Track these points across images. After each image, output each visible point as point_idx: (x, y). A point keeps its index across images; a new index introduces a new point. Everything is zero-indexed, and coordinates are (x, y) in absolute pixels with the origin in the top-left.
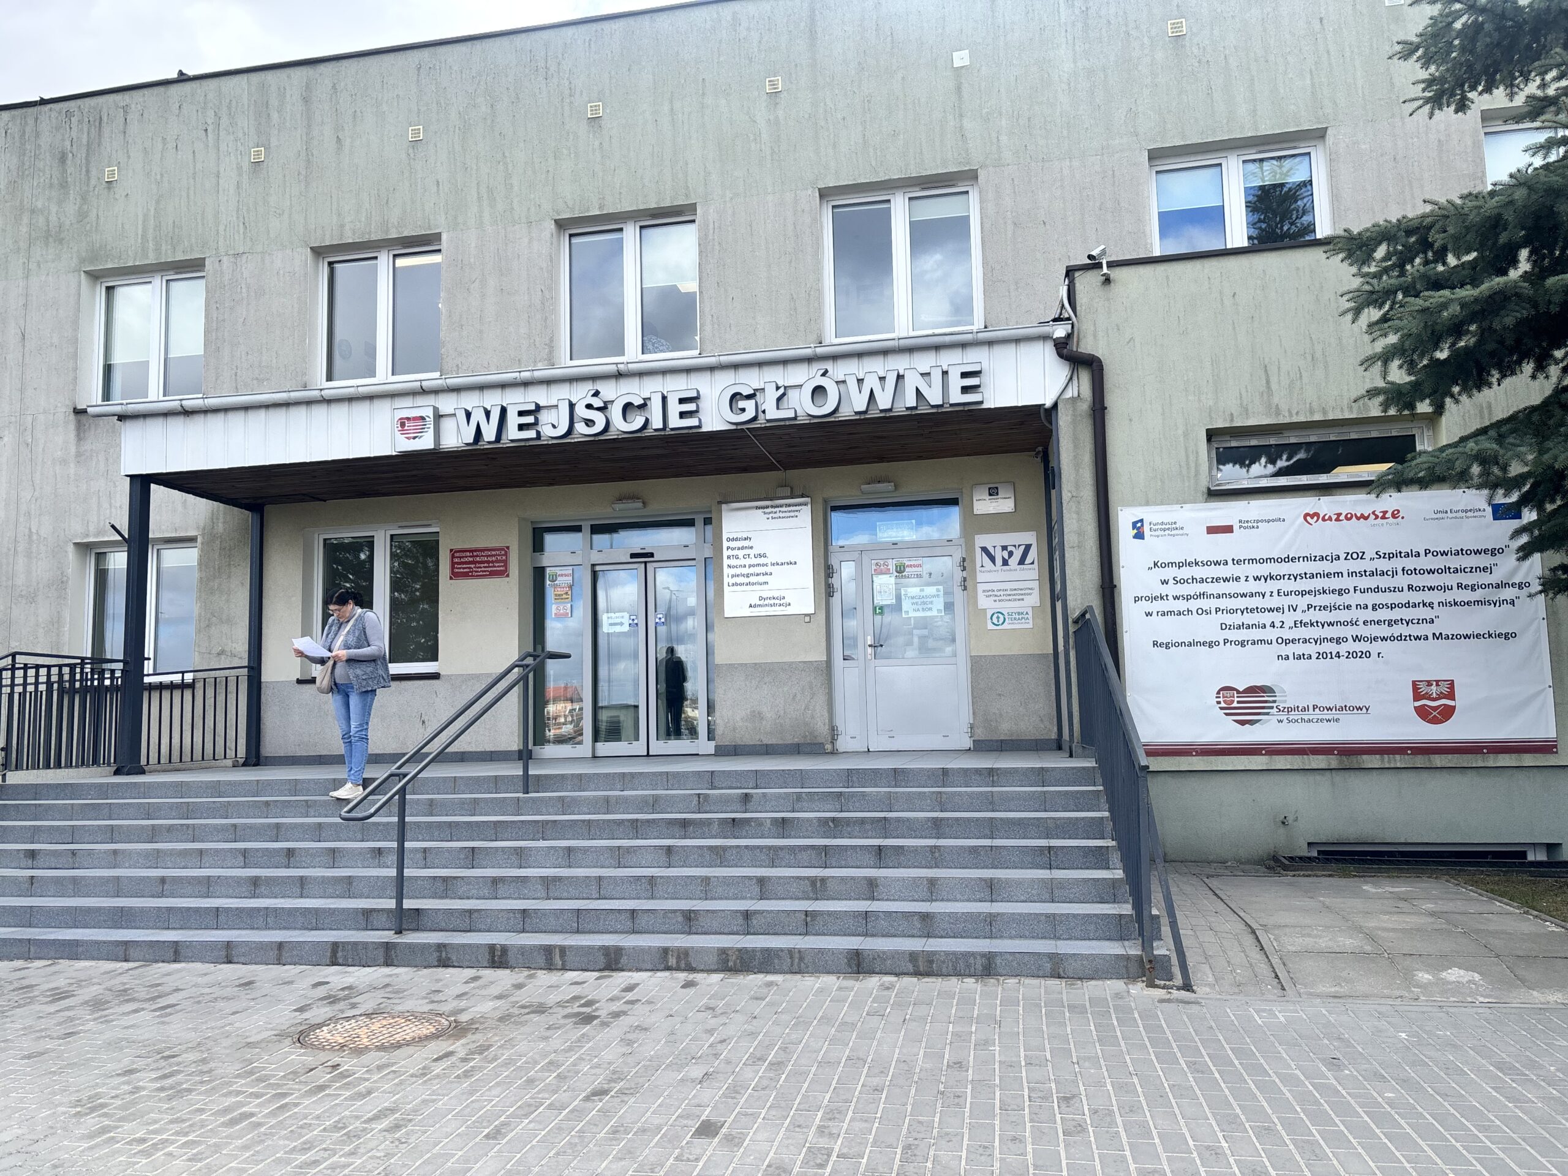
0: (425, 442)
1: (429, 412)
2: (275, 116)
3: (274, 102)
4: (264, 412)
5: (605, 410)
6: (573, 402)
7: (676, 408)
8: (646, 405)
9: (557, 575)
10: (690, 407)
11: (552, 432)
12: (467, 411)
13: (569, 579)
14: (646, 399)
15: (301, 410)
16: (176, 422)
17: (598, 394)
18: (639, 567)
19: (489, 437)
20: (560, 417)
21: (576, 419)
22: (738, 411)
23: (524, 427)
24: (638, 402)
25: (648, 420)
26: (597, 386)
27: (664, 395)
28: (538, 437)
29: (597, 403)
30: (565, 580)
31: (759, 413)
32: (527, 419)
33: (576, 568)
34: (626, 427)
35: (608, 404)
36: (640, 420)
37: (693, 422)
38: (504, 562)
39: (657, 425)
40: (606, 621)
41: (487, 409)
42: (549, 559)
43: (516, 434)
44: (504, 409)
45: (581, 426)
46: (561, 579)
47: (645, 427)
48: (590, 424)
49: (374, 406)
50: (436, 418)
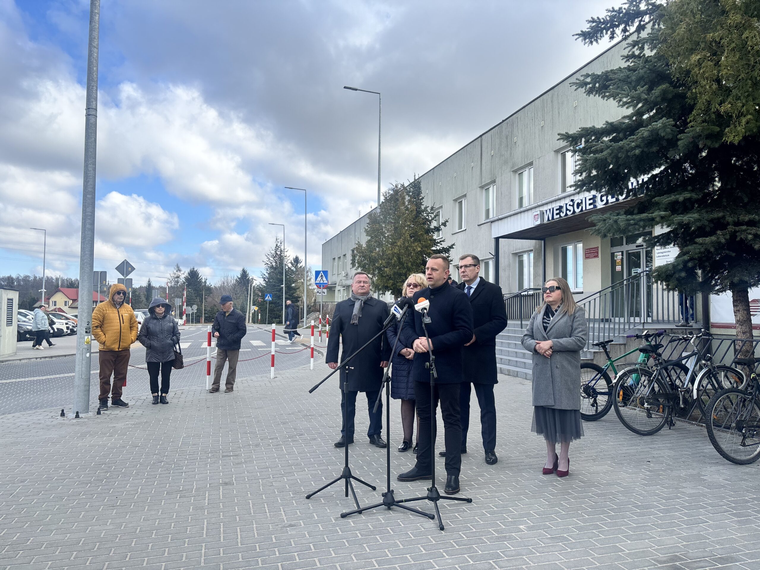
0: (538, 222)
1: (539, 213)
2: (546, 109)
3: (545, 105)
4: (513, 217)
5: (573, 206)
6: (566, 204)
7: (588, 202)
8: (582, 202)
9: (617, 255)
10: (591, 201)
11: (562, 215)
12: (546, 211)
13: (621, 257)
14: (582, 200)
15: (519, 215)
16: (500, 222)
17: (572, 200)
18: (641, 250)
19: (550, 219)
20: (564, 210)
21: (567, 210)
22: (602, 201)
23: (557, 214)
24: (580, 202)
25: (582, 207)
26: (572, 198)
27: (586, 198)
28: (560, 216)
29: (571, 203)
30: (620, 257)
31: (607, 201)
32: (558, 211)
33: (622, 252)
34: (577, 211)
35: (574, 203)
36: (580, 207)
37: (592, 206)
38: (597, 252)
39: (584, 209)
40: (633, 272)
41: (550, 210)
42: (615, 249)
43: (555, 217)
44: (553, 209)
45: (568, 212)
46: (619, 257)
47: (582, 210)
48: (570, 211)
49: (530, 212)
50: (542, 213)
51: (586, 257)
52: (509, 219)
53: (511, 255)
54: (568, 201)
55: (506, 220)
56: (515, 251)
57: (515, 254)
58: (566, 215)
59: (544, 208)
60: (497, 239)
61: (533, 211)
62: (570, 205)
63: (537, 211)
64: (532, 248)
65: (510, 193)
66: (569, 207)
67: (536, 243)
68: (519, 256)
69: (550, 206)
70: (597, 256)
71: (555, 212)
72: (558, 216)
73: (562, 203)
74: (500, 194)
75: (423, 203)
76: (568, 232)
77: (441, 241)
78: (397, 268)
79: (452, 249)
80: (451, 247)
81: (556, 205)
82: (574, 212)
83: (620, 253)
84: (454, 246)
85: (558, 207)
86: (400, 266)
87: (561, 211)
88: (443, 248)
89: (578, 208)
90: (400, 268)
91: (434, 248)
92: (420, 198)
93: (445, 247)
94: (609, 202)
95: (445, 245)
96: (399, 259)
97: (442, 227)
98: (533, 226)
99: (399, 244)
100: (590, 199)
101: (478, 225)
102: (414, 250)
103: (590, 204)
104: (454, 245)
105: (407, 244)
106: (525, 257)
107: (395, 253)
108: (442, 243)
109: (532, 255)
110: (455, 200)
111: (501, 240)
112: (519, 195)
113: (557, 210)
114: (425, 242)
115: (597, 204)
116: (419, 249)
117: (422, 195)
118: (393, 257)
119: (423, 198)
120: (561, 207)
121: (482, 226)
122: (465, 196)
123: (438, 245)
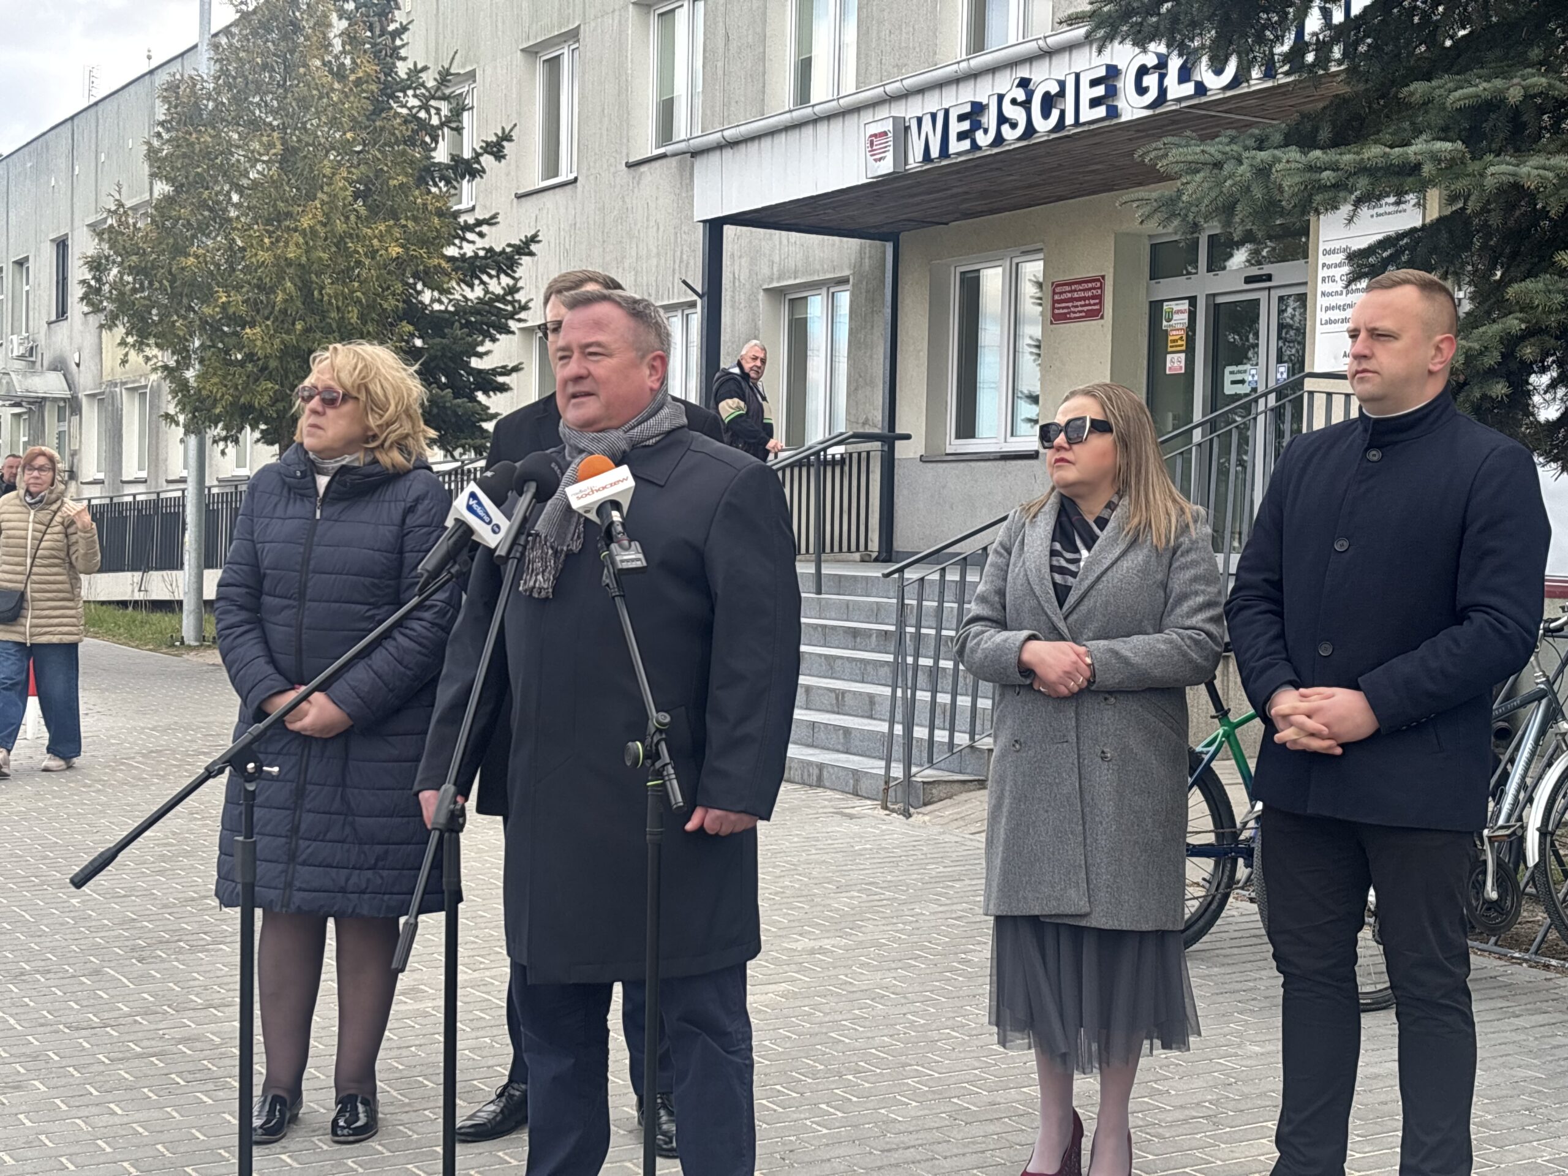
0: (886, 166)
1: (888, 126)
4: (782, 138)
5: (1026, 104)
6: (1001, 98)
7: (1088, 93)
8: (1062, 93)
9: (1171, 313)
10: (1100, 91)
11: (983, 139)
12: (920, 120)
13: (1185, 316)
14: (1062, 84)
15: (808, 131)
16: (728, 153)
17: (1024, 83)
18: (1262, 296)
19: (935, 152)
20: (990, 119)
21: (1002, 119)
22: (1141, 90)
23: (961, 136)
24: (1054, 89)
25: (1062, 113)
26: (1023, 72)
27: (1077, 76)
28: (975, 146)
29: (1021, 95)
30: (1181, 320)
31: (1162, 91)
32: (966, 125)
33: (1193, 301)
34: (1043, 126)
35: (1030, 95)
36: (1055, 114)
37: (1101, 111)
38: (1100, 298)
39: (1070, 120)
40: (1228, 378)
41: (934, 116)
42: (1167, 287)
43: (955, 146)
44: (947, 112)
45: (1005, 129)
46: (1177, 319)
47: (1061, 124)
48: (1014, 126)
49: (852, 121)
50: (902, 130)
51: (1054, 315)
52: (766, 143)
53: (761, 295)
54: (1006, 84)
55: (753, 147)
56: (779, 279)
57: (777, 294)
58: (999, 139)
59: (911, 110)
60: (715, 228)
61: (867, 116)
62: (1014, 102)
63: (881, 122)
64: (846, 272)
65: (763, 39)
66: (1010, 111)
67: (862, 250)
68: (791, 301)
69: (933, 103)
70: (1096, 314)
71: (955, 127)
72: (966, 144)
73: (983, 91)
74: (721, 43)
75: (403, 52)
76: (992, 212)
77: (479, 223)
78: (299, 326)
79: (525, 260)
80: (524, 248)
81: (959, 99)
82: (1030, 130)
83: (1185, 305)
84: (534, 247)
85: (967, 109)
86: (310, 321)
87: (976, 125)
88: (490, 250)
89: (1046, 115)
90: (307, 330)
91: (451, 251)
92: (392, 27)
93: (498, 249)
94: (1170, 96)
95: (498, 239)
96: (305, 288)
97: (487, 160)
98: (864, 181)
99: (306, 222)
100: (1094, 83)
101: (629, 166)
102: (373, 253)
103: (1095, 103)
104: (534, 239)
105: (340, 226)
106: (816, 307)
107: (289, 263)
108: (485, 229)
109: (844, 299)
110: (531, 52)
111: (729, 230)
112: (799, 52)
113: (961, 118)
114: (415, 219)
115: (1121, 104)
116: (395, 251)
117: (400, 17)
118: (281, 278)
119: (404, 29)
120: (978, 109)
121: (644, 169)
122: (573, 35)
123: (470, 236)
